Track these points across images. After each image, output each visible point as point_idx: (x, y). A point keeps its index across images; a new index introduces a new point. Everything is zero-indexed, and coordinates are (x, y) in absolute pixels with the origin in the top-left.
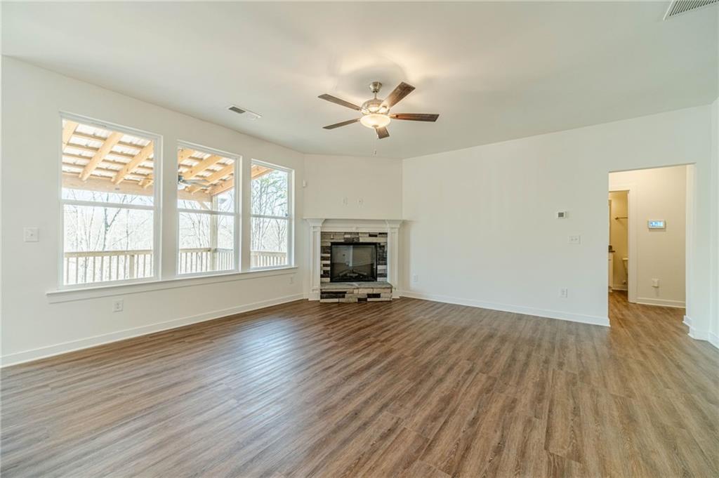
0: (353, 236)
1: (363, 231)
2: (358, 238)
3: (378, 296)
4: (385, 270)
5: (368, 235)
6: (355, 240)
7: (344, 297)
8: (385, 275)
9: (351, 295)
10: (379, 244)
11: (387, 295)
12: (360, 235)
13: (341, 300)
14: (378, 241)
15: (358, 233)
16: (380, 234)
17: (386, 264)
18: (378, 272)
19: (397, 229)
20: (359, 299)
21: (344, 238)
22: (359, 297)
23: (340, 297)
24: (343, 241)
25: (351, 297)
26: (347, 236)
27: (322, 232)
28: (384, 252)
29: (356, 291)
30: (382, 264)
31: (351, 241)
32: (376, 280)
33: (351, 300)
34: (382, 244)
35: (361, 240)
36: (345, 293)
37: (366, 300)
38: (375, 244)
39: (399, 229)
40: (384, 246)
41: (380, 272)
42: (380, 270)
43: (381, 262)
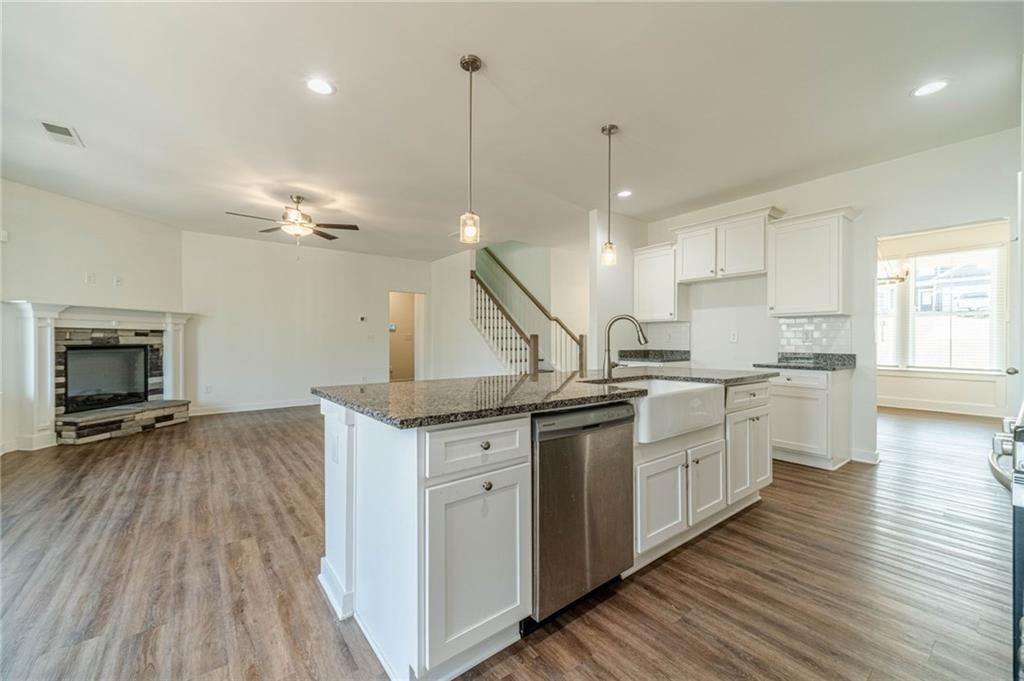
0: (110, 335)
1: (125, 326)
2: (117, 338)
3: (170, 417)
4: (161, 383)
5: (133, 334)
6: (113, 342)
7: (119, 428)
8: (160, 391)
9: (131, 423)
10: (152, 346)
11: (182, 415)
12: (120, 333)
13: (115, 434)
14: (150, 343)
15: (116, 330)
16: (152, 331)
17: (161, 375)
18: (149, 388)
19: (181, 327)
20: (144, 428)
21: (92, 339)
22: (144, 423)
23: (112, 430)
24: (89, 343)
25: (131, 426)
26: (96, 335)
27: (56, 328)
28: (158, 358)
29: (138, 417)
30: (156, 376)
31: (105, 343)
32: (146, 399)
33: (131, 431)
34: (156, 347)
35: (122, 341)
36: (122, 421)
37: (153, 426)
38: (144, 347)
39: (185, 325)
40: (158, 350)
41: (153, 388)
42: (152, 384)
43: (154, 372)
